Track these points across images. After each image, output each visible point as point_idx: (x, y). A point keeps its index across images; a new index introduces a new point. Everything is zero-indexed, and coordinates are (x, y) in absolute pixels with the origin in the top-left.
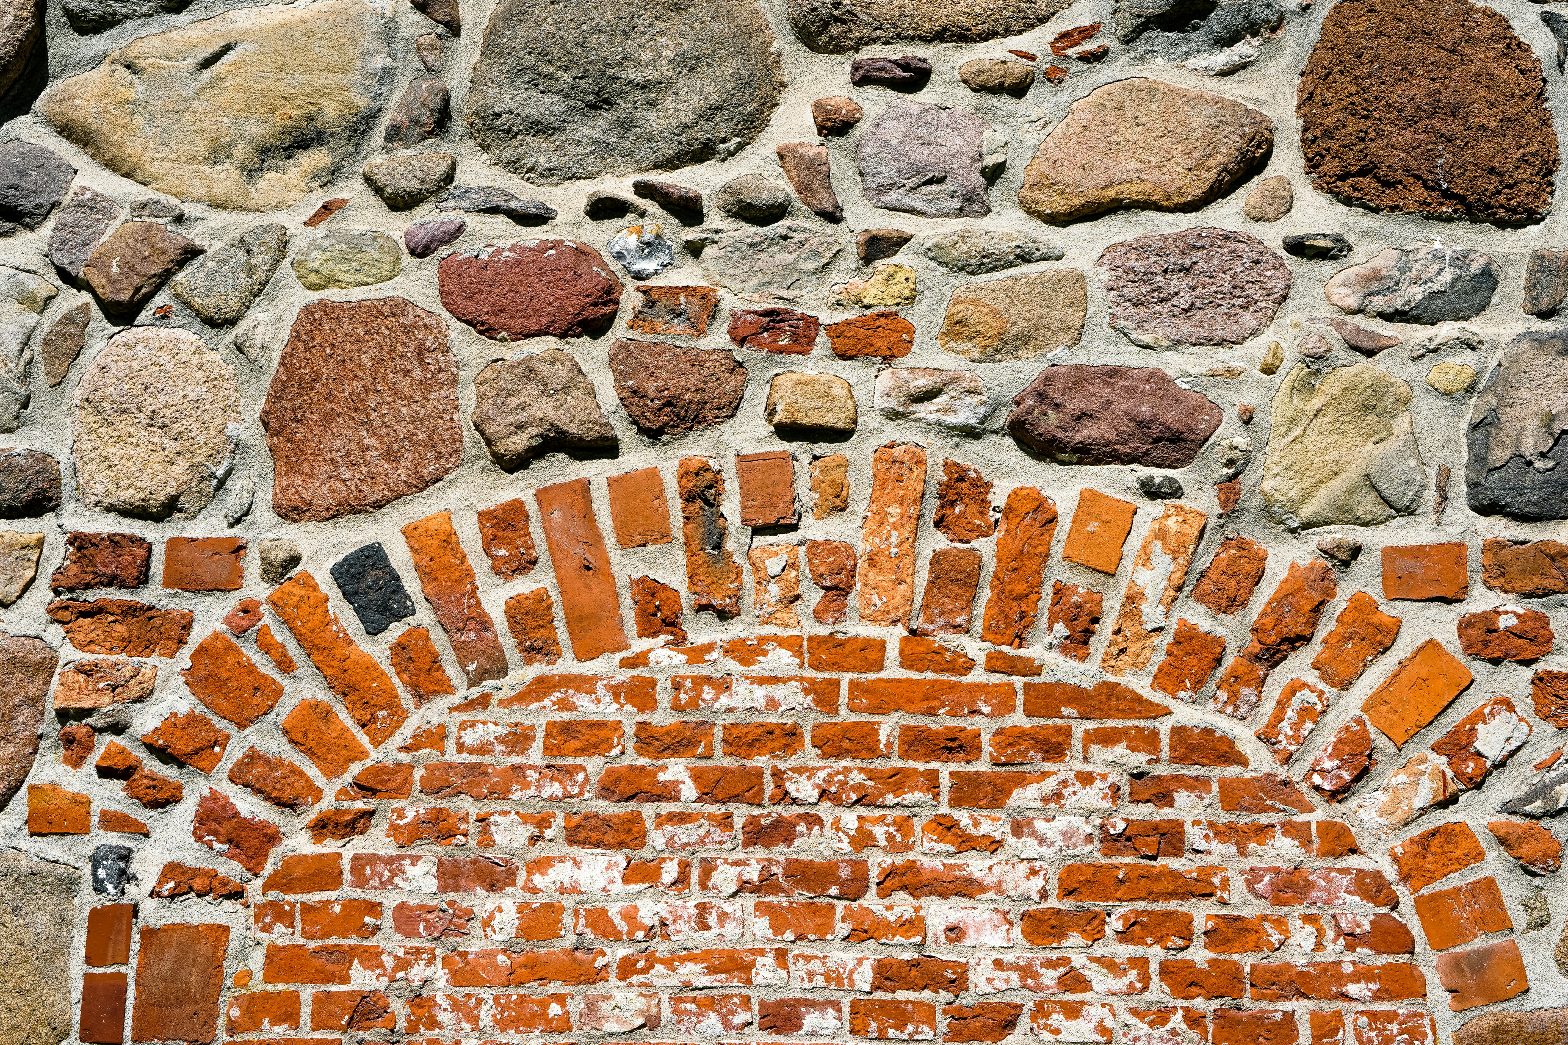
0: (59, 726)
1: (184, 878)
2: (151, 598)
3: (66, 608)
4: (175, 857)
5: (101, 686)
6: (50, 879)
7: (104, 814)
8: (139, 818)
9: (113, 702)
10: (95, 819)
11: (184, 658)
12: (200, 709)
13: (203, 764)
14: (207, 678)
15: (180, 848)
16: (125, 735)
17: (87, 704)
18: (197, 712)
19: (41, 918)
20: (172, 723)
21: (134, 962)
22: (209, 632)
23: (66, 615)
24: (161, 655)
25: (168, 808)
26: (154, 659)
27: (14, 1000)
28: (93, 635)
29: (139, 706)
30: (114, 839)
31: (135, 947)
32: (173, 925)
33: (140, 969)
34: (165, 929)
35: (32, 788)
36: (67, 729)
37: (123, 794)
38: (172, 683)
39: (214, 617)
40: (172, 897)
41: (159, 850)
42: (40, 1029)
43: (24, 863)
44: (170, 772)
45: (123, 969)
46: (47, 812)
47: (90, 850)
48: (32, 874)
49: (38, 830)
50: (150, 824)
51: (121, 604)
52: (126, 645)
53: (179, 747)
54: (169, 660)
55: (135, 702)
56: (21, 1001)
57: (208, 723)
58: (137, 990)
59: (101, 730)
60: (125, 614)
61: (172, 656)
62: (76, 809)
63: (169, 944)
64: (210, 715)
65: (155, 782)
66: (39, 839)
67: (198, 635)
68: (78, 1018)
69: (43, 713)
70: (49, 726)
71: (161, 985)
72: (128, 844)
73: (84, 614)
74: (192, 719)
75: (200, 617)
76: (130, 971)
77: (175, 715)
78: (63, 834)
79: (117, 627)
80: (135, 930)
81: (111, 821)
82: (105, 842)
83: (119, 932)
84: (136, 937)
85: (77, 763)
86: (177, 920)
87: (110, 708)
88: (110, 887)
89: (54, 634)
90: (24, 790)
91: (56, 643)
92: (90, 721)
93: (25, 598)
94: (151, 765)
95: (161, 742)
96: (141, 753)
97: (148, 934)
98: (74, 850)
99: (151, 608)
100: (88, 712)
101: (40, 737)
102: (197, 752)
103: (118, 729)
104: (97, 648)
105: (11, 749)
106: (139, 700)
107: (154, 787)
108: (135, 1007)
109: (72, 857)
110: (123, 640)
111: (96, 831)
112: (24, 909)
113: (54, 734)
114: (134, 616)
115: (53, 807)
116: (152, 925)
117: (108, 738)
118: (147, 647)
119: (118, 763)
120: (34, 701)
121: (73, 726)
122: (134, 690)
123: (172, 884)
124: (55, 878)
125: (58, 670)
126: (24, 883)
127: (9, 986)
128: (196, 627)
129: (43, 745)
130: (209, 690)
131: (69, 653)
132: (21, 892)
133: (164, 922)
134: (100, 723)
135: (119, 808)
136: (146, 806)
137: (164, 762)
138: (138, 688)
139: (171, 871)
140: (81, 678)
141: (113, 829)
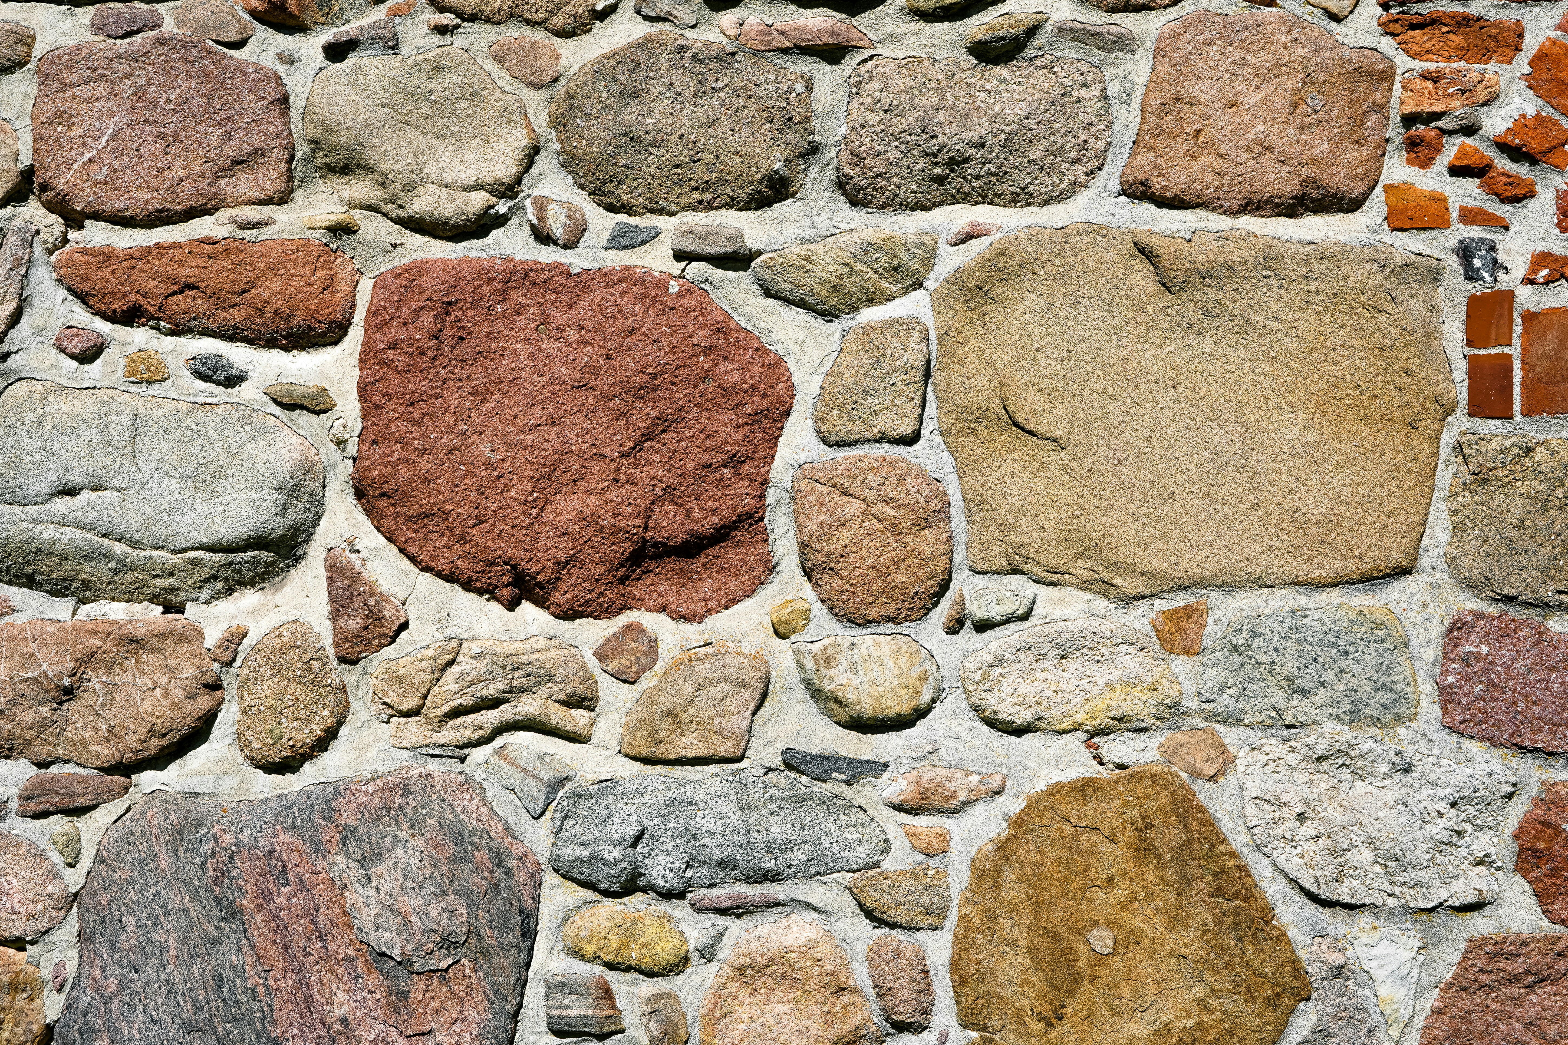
0: (1403, 131)
1: (1556, 266)
2: (1480, 10)
3: (1397, 21)
4: (1540, 247)
5: (1451, 91)
6: (1421, 270)
7: (1462, 209)
8: (1497, 213)
9: (1463, 106)
10: (1454, 215)
11: (1522, 64)
12: (1547, 111)
13: (1557, 161)
14: (1550, 82)
15: (1544, 239)
16: (1477, 136)
17: (1439, 108)
18: (1543, 113)
19: (1415, 305)
20: (1521, 123)
21: (1517, 342)
22: (1541, 39)
23: (1396, 27)
24: (1499, 62)
25: (1524, 203)
26: (1492, 66)
27: (1403, 380)
28: (1427, 45)
29: (1486, 108)
30: (1475, 232)
31: (1518, 329)
32: (1551, 309)
33: (1525, 350)
34: (1546, 313)
35: (1388, 188)
36: (1412, 132)
37: (1478, 191)
38: (1514, 87)
39: (1544, 25)
40: (1547, 283)
41: (1521, 241)
42: (1428, 406)
43: (1397, 255)
44: (1521, 170)
45: (1506, 350)
46: (1406, 209)
47: (1453, 242)
48: (1407, 265)
49: (1399, 226)
50: (1508, 217)
51: (1453, 16)
52: (1464, 53)
53: (1535, 146)
54: (1507, 67)
55: (1482, 105)
56: (1409, 381)
57: (1556, 123)
58: (1523, 369)
59: (1450, 133)
60: (1459, 24)
61: (1509, 63)
62: (1435, 205)
63: (1549, 327)
64: (1557, 116)
65: (1512, 180)
66: (1400, 234)
67: (1532, 43)
68: (1465, 395)
69: (1387, 119)
70: (1395, 131)
71: (1546, 363)
72: (1490, 236)
73: (1413, 27)
74: (1540, 120)
75: (1529, 26)
76: (1515, 351)
77: (1523, 116)
78: (1424, 229)
79: (1452, 37)
80: (1515, 314)
81: (1469, 216)
82: (1466, 235)
83: (1501, 316)
84: (1518, 320)
85: (1425, 164)
86: (1554, 305)
87: (1461, 111)
88: (1486, 275)
89: (1388, 45)
90: (1379, 189)
91: (1391, 53)
92: (1440, 124)
93: (1355, 13)
94: (1503, 163)
95: (1517, 141)
96: (1492, 153)
97: (1529, 318)
98: (1436, 243)
99: (1479, 19)
100: (1438, 116)
101: (1387, 140)
102: (1550, 150)
103: (1470, 130)
104: (1435, 57)
105: (1365, 152)
106: (1486, 104)
107: (1511, 184)
108: (1523, 385)
109: (1434, 250)
110: (1462, 49)
111: (1455, 225)
112: (1401, 297)
113: (1399, 139)
114: (1467, 26)
115: (1411, 205)
116: (1532, 309)
117: (1459, 140)
118: (1485, 55)
119: (1474, 161)
120: (1380, 108)
121: (1420, 129)
122: (1482, 96)
123: (1546, 272)
124: (1425, 268)
125: (1398, 78)
126: (1399, 274)
127: (1396, 367)
128: (1527, 36)
129: (1390, 147)
130: (1554, 92)
131: (1403, 62)
132: (1396, 282)
133: (1541, 306)
134: (1452, 126)
135: (1476, 203)
136: (1502, 201)
137: (1515, 160)
138: (1485, 93)
139: (1544, 259)
140: (1429, 84)
141: (1474, 223)
